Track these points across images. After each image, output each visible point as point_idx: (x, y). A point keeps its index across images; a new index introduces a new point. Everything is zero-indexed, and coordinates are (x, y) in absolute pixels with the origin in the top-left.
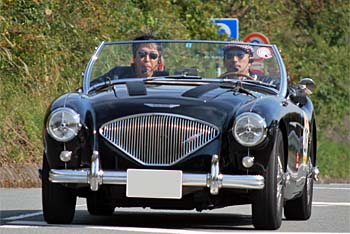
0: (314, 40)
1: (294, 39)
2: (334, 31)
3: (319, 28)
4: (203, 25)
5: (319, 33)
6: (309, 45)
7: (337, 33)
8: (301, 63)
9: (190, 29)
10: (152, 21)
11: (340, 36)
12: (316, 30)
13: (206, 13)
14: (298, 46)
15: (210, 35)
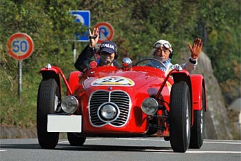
0: (148, 28)
1: (132, 27)
2: (163, 21)
3: (151, 19)
4: (63, 16)
5: (151, 23)
6: (144, 32)
7: (166, 23)
8: (137, 46)
9: (52, 18)
10: (24, 12)
11: (167, 25)
12: (149, 21)
13: (65, 6)
14: (135, 33)
15: (68, 24)
